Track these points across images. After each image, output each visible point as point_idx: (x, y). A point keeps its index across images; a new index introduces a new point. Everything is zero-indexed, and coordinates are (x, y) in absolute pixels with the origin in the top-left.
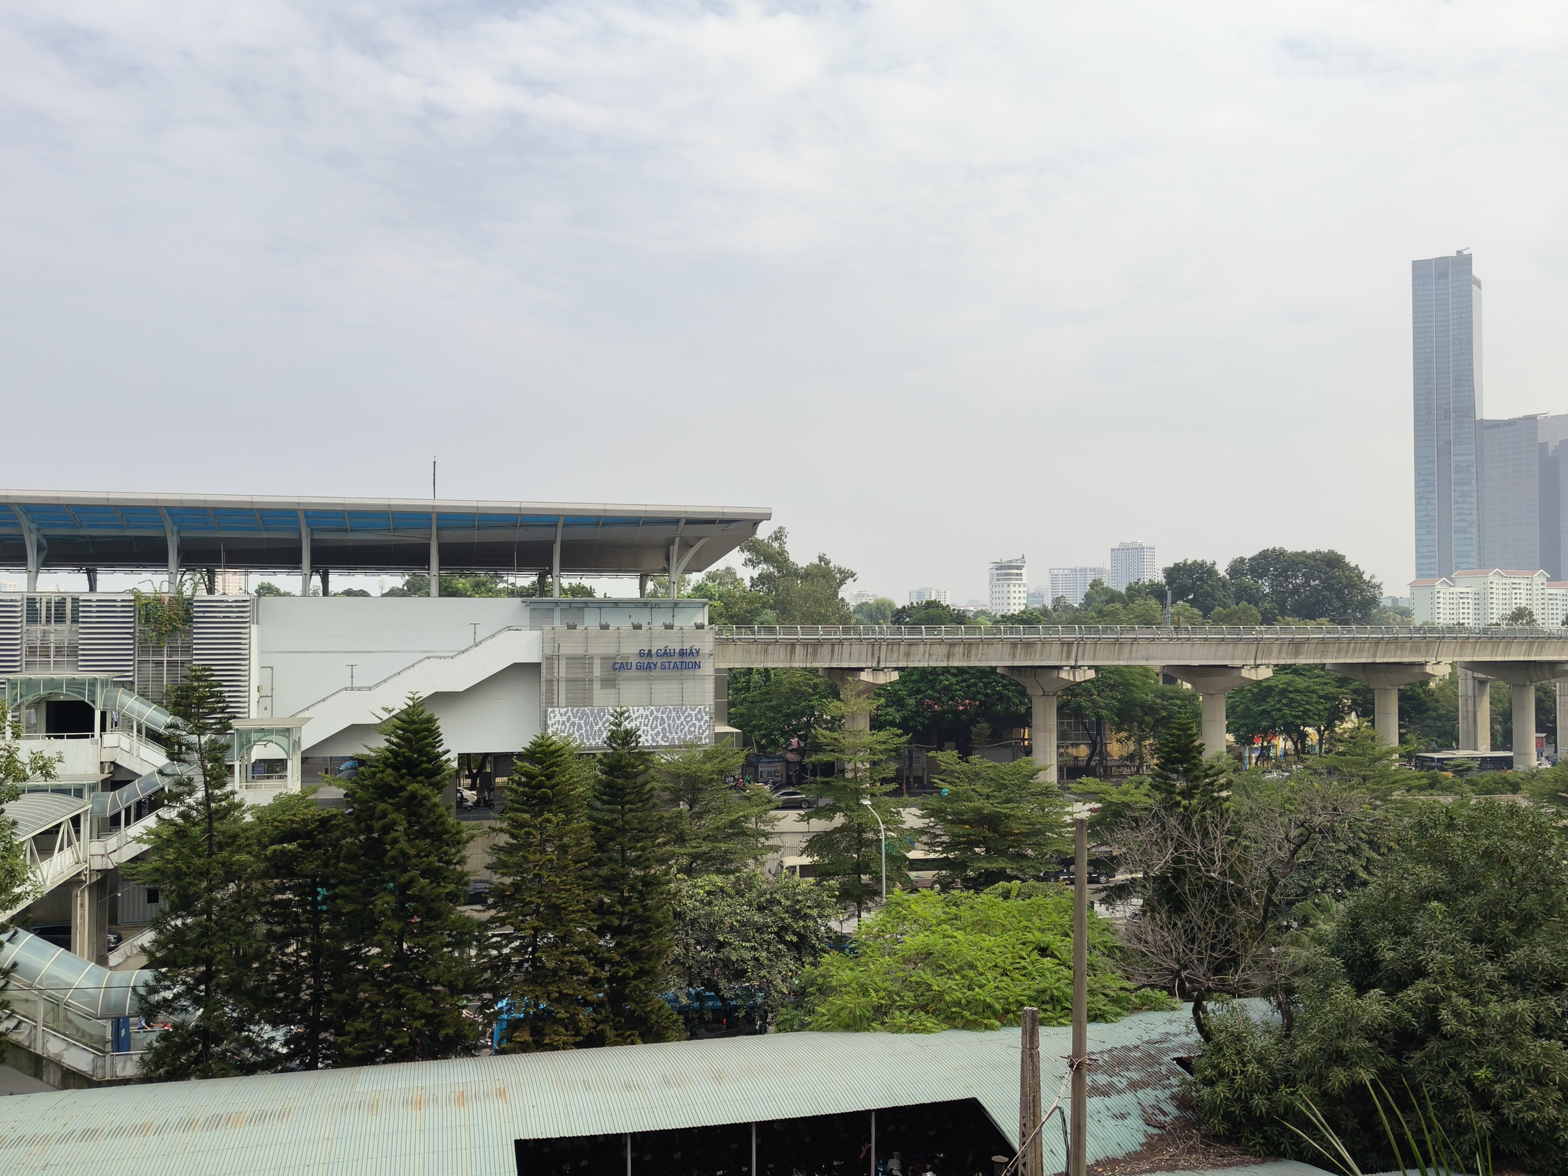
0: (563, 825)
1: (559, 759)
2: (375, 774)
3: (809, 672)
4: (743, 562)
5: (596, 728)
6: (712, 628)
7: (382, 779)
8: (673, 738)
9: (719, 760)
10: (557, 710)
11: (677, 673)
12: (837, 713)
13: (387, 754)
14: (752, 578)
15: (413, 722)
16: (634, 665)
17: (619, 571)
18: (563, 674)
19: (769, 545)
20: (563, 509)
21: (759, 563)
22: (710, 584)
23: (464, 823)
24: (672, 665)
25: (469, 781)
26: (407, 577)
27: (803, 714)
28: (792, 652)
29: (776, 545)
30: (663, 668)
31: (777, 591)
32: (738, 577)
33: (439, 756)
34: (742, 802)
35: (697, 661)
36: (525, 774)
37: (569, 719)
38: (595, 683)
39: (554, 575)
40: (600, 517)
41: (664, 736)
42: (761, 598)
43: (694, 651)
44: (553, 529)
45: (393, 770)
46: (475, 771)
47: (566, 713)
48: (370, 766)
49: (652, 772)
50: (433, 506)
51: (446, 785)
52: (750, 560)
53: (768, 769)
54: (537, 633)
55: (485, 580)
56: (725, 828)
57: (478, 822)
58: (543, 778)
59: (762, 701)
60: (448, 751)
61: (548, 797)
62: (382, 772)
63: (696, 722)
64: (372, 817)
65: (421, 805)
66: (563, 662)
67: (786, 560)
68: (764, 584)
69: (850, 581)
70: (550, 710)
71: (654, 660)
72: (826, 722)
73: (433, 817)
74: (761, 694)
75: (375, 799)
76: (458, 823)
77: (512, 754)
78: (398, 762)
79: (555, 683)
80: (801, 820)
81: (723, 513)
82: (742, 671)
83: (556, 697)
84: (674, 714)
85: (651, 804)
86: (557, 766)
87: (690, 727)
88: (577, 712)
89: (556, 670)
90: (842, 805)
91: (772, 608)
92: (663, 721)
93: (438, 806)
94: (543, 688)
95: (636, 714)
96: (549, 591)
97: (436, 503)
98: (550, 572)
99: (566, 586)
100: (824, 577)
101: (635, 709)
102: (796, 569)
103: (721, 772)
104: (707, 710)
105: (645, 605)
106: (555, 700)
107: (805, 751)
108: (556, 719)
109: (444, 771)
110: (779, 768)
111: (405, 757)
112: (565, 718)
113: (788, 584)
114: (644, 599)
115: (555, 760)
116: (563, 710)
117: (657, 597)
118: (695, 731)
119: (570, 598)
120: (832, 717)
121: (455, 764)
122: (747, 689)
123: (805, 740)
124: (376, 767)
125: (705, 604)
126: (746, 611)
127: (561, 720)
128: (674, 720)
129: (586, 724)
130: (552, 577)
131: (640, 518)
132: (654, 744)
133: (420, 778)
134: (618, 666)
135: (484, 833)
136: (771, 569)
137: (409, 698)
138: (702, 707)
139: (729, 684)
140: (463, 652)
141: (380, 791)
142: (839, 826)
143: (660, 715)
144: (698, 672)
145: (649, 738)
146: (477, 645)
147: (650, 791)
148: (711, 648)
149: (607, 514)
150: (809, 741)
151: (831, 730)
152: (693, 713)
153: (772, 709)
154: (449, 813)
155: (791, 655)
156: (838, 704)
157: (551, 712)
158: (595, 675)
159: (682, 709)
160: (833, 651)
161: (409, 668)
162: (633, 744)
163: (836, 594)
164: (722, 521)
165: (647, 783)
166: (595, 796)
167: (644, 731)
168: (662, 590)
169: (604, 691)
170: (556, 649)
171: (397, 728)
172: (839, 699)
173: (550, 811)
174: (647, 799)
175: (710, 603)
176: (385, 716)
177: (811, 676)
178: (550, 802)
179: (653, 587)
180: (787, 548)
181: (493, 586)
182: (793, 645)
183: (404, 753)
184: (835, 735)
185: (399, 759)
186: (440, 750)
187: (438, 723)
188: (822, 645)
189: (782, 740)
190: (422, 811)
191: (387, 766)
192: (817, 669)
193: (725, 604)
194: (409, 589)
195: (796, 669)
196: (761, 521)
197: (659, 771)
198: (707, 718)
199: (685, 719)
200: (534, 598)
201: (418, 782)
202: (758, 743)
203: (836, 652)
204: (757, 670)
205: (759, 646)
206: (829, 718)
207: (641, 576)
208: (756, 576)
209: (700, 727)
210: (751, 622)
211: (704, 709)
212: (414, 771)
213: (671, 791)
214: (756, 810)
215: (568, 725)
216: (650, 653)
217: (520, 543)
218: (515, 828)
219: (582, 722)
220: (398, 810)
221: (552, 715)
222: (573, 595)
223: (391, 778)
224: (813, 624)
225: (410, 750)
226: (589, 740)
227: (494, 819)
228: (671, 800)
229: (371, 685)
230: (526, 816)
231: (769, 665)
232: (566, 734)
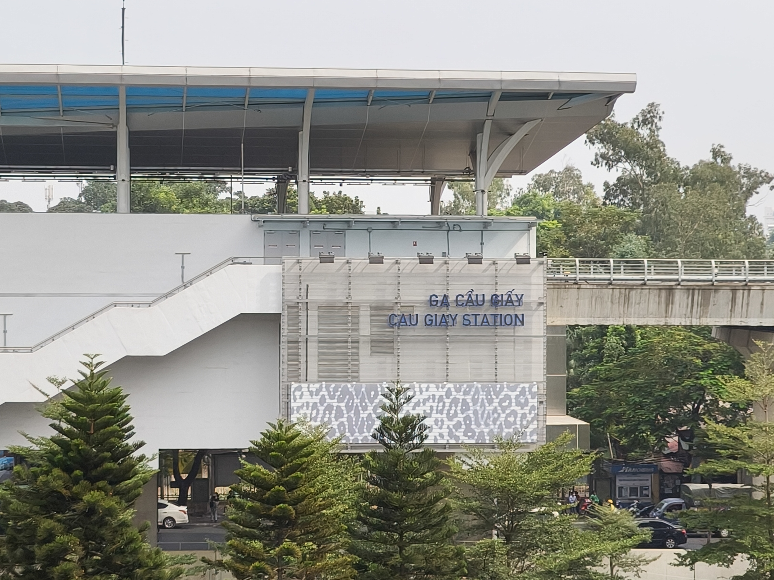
0: (311, 559)
1: (305, 459)
2: (36, 476)
3: (696, 333)
4: (593, 159)
5: (364, 415)
6: (541, 263)
7: (46, 483)
8: (482, 432)
9: (551, 467)
10: (304, 385)
11: (488, 332)
12: (740, 397)
13: (56, 447)
14: (606, 184)
15: (91, 400)
16: (421, 319)
17: (399, 173)
18: (313, 331)
19: (633, 133)
20: (314, 79)
21: (619, 161)
22: (541, 194)
23: (166, 554)
24: (479, 319)
25: (176, 491)
26: (85, 183)
27: (687, 399)
28: (669, 301)
29: (644, 132)
30: (466, 323)
31: (646, 204)
32: (584, 183)
33: (127, 451)
34: (589, 534)
35: (519, 313)
36: (255, 481)
37: (323, 400)
38: (361, 345)
39: (300, 180)
40: (370, 90)
41: (468, 429)
42: (621, 215)
43: (514, 298)
44: (298, 109)
45: (64, 470)
46: (184, 476)
47: (318, 391)
48: (32, 465)
49: (447, 483)
50: (121, 76)
51: (139, 495)
52: (603, 156)
53: (631, 484)
54: (275, 269)
55: (198, 187)
56: (561, 572)
57: (188, 553)
58: (282, 488)
59: (622, 377)
60: (141, 444)
61: (288, 517)
62: (47, 473)
63: (518, 408)
64: (32, 539)
65: (102, 523)
66: (313, 313)
67: (661, 156)
68: (625, 193)
69: (764, 189)
70: (294, 385)
71: (452, 310)
72: (724, 412)
73: (120, 542)
74: (621, 366)
75: (36, 513)
76: (157, 553)
77: (239, 452)
78: (71, 459)
79: (302, 345)
80: (681, 564)
81: (560, 82)
82: (591, 329)
83: (303, 366)
84: (482, 396)
85: (444, 531)
86: (302, 471)
87: (508, 415)
88: (336, 390)
89: (303, 325)
90: (747, 541)
91: (639, 231)
92: (465, 406)
93: (128, 526)
94: (284, 352)
95: (425, 395)
96: (294, 204)
97: (127, 71)
98: (294, 175)
99: (319, 196)
100: (722, 183)
101: (424, 386)
102: (676, 170)
103: (555, 486)
104: (535, 389)
105: (439, 225)
106: (302, 371)
107: (690, 456)
108: (303, 401)
109: (135, 474)
110: (648, 483)
111: (79, 451)
112: (316, 399)
113: (665, 193)
114: (437, 218)
115: (298, 461)
116: (314, 387)
117: (458, 214)
118: (515, 423)
119: (325, 215)
120: (734, 405)
121: (155, 465)
122: (599, 358)
123: (690, 440)
124: (39, 466)
125: (530, 225)
126: (599, 237)
127: (311, 401)
128: (483, 405)
129: (349, 408)
130: (297, 183)
131: (431, 91)
132: (453, 441)
133: (101, 484)
134: (396, 320)
135: (198, 569)
136: (638, 170)
137: (85, 364)
138: (527, 385)
139: (569, 350)
140: (166, 296)
141: (44, 502)
142: (742, 573)
143: (460, 396)
144: (520, 331)
145: (445, 431)
146: (185, 286)
147: (443, 511)
148: (541, 293)
149: (380, 85)
150: (695, 440)
151: (729, 424)
152: (513, 395)
153: (637, 390)
154: (144, 537)
155: (667, 305)
156: (741, 382)
157: (296, 389)
158: (362, 333)
159: (495, 388)
160: (734, 300)
161: (86, 319)
162: (416, 441)
163: (741, 210)
164: (558, 95)
165: (438, 499)
166: (359, 518)
167: (436, 421)
168: (467, 204)
169: (376, 359)
170: (303, 291)
171: (69, 408)
172: (742, 376)
173: (293, 538)
174: (439, 524)
175: (542, 222)
176: (53, 391)
177: (699, 339)
178: (293, 524)
179: (452, 199)
180: (662, 136)
181: (211, 196)
182: (670, 289)
183: (78, 445)
184: (736, 432)
185: (71, 454)
186: (130, 442)
187: (127, 402)
188: (716, 290)
189: (653, 439)
190: (106, 532)
191: (55, 464)
192: (708, 329)
193: (565, 225)
194: (88, 202)
195: (676, 328)
196: (619, 94)
197: (459, 482)
198: (534, 402)
199: (500, 404)
200: (269, 215)
201: (99, 489)
202: (615, 442)
203: (739, 301)
204: (615, 330)
205: (617, 292)
206: (728, 405)
207: (433, 181)
208: (612, 181)
209: (524, 416)
210: (605, 253)
211: (530, 388)
212: (94, 473)
213: (478, 514)
214: (609, 545)
215: (321, 408)
216: (445, 302)
217: (250, 131)
218: (242, 561)
219: (343, 405)
220: (68, 531)
221: (298, 393)
222: (330, 210)
223: (60, 482)
224: (703, 257)
225: (87, 442)
226: (352, 433)
227: (212, 549)
228: (478, 527)
229: (32, 345)
230: (257, 544)
231: (633, 321)
232: (318, 423)
